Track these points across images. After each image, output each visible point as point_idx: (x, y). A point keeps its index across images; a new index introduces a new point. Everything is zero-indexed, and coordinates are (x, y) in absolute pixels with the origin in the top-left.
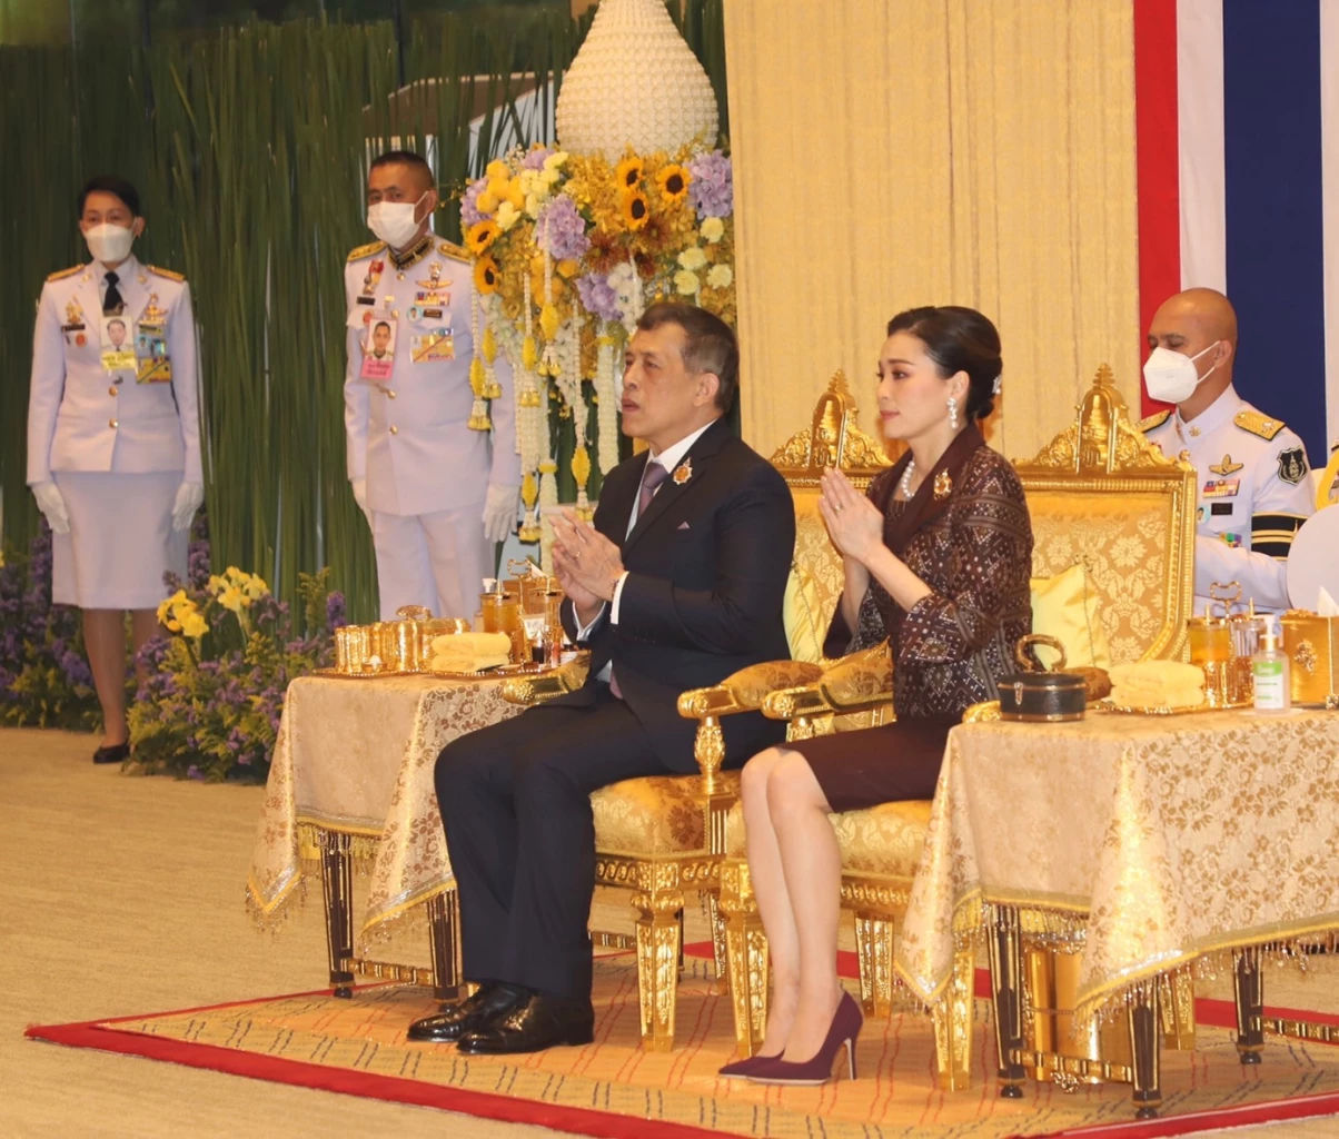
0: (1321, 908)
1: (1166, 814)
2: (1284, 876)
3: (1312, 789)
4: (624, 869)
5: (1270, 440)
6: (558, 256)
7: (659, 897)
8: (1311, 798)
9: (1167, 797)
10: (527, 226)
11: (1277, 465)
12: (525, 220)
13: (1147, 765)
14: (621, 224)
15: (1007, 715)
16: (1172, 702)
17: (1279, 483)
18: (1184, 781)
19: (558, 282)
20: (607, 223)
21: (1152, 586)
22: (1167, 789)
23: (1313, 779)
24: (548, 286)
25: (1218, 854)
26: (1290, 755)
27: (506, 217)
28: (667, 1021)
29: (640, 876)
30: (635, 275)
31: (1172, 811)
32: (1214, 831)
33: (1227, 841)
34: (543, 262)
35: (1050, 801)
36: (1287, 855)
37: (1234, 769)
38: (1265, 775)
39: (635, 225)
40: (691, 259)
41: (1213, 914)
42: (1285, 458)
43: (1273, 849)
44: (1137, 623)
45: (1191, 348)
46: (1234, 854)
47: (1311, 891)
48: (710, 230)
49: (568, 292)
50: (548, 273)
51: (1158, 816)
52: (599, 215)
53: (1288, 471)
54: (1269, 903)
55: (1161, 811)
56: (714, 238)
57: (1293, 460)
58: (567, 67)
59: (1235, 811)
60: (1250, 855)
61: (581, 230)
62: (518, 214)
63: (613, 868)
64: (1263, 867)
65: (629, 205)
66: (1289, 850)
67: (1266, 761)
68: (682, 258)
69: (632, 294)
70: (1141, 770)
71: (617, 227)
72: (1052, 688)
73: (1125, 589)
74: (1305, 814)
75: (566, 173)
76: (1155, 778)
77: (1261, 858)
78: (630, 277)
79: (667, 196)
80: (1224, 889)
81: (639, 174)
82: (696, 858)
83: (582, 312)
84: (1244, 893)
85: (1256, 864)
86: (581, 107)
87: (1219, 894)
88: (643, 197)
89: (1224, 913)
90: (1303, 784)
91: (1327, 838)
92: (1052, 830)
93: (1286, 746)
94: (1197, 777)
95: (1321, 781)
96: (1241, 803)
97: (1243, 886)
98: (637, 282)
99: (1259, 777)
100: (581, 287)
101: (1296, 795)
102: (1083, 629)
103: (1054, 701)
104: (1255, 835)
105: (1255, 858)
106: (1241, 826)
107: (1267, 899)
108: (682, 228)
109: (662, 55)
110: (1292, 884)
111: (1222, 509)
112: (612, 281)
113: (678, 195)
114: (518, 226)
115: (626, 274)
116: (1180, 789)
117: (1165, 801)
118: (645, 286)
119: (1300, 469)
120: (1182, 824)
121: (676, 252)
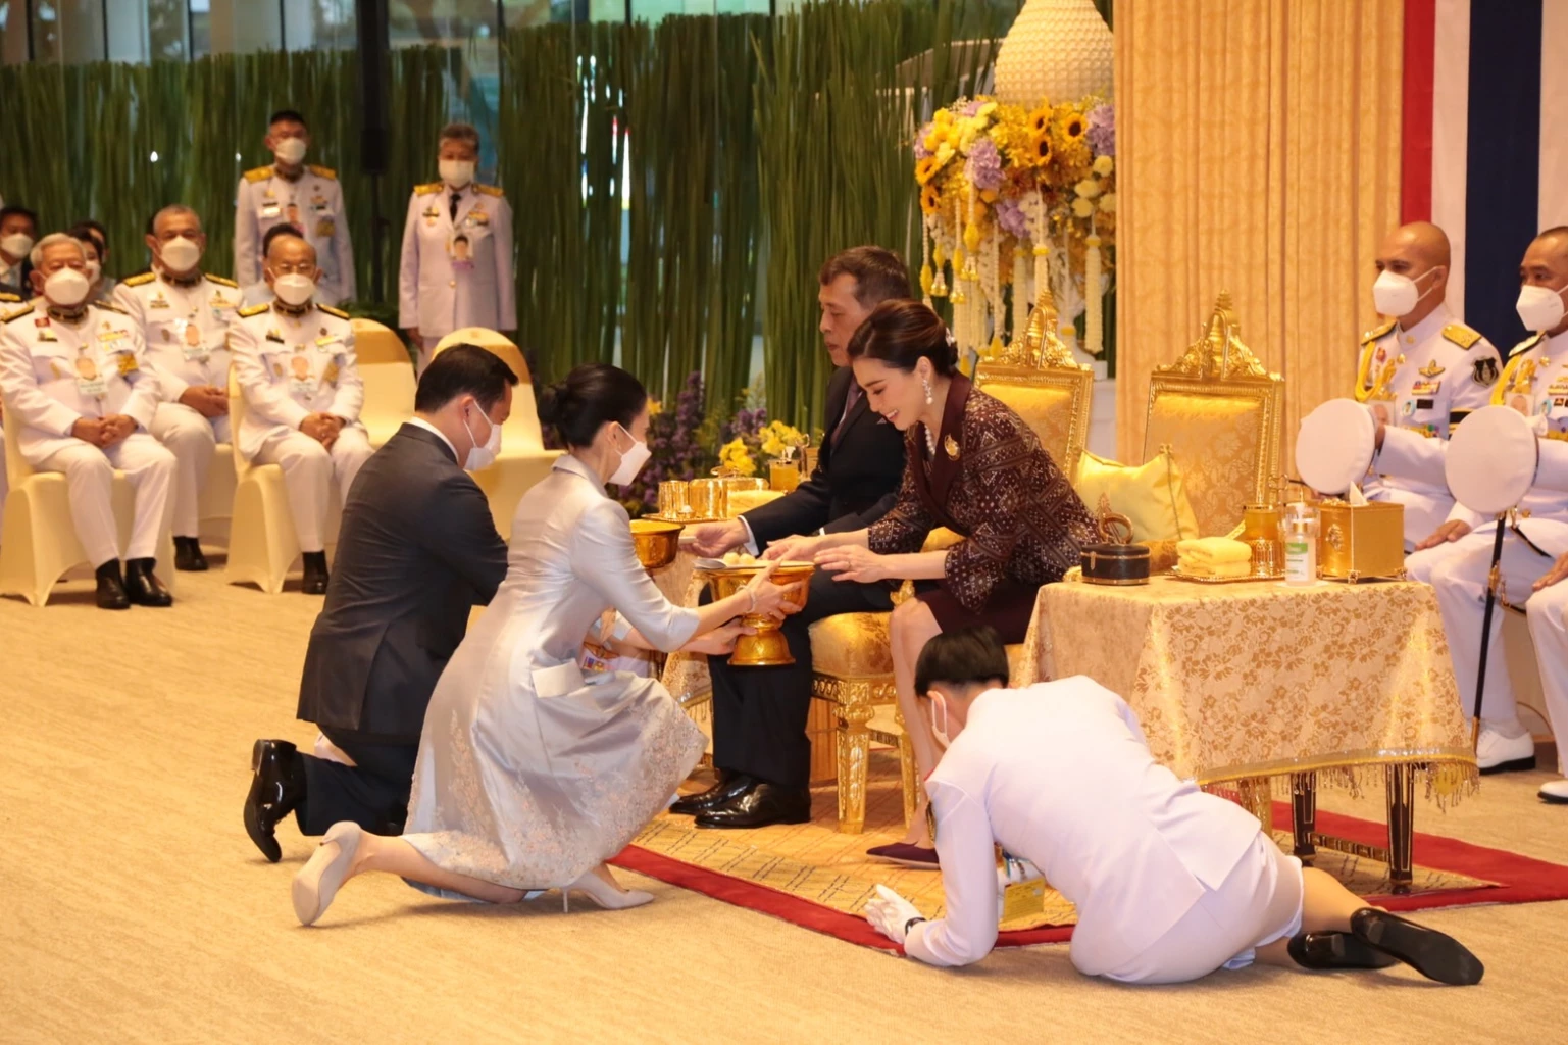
0: (1335, 748)
1: (1189, 666)
2: (1301, 720)
3: (1327, 649)
4: (830, 685)
5: (1468, 349)
6: (980, 186)
7: (852, 711)
8: (1325, 656)
9: (1191, 652)
10: (960, 163)
11: (1471, 370)
12: (959, 156)
13: (1172, 625)
14: (1031, 160)
15: (1087, 578)
16: (1220, 572)
17: (1472, 385)
18: (1207, 639)
19: (981, 207)
20: (1019, 160)
21: (1245, 473)
22: (1191, 645)
23: (1329, 640)
24: (971, 209)
25: (1237, 700)
26: (1306, 620)
27: (944, 154)
28: (858, 808)
29: (838, 692)
30: (1040, 201)
31: (1196, 663)
32: (1234, 683)
33: (1246, 689)
34: (969, 189)
35: (1104, 651)
36: (1304, 702)
37: (1253, 632)
38: (1281, 636)
39: (1042, 161)
40: (1086, 188)
41: (1232, 748)
42: (1479, 365)
43: (1291, 698)
44: (1232, 503)
45: (1412, 272)
46: (1252, 700)
47: (1326, 733)
48: (1103, 166)
49: (990, 214)
50: (971, 200)
51: (1181, 666)
52: (1013, 153)
53: (1481, 376)
54: (1287, 742)
55: (1184, 663)
56: (1105, 173)
57: (1486, 366)
58: (1004, 34)
59: (1254, 665)
60: (1269, 702)
61: (998, 166)
62: (953, 152)
63: (823, 683)
64: (1281, 712)
65: (1038, 145)
66: (1306, 699)
67: (1284, 624)
68: (1078, 189)
69: (1038, 216)
70: (1166, 627)
71: (1026, 162)
72: (1123, 558)
73: (1223, 476)
74: (1322, 669)
75: (993, 120)
76: (1180, 636)
77: (1279, 704)
78: (1037, 203)
79: (1069, 138)
80: (1243, 729)
81: (1045, 121)
82: (886, 680)
83: (1001, 230)
84: (1263, 733)
85: (1274, 709)
86: (1010, 67)
87: (1239, 735)
88: (1048, 139)
89: (1244, 748)
90: (1319, 645)
91: (1340, 690)
92: (1105, 674)
93: (1303, 613)
94: (1219, 636)
95: (1335, 643)
96: (1261, 658)
97: (1262, 727)
98: (1041, 208)
99: (1278, 638)
100: (999, 210)
101: (1312, 653)
102: (1168, 507)
103: (1123, 567)
104: (1274, 686)
105: (1274, 704)
106: (1260, 678)
107: (1284, 738)
108: (1079, 164)
109: (1078, 25)
110: (1309, 727)
111: (1425, 404)
112: (1023, 206)
113: (1077, 138)
114: (953, 160)
115: (1033, 201)
116: (1204, 645)
117: (1189, 655)
118: (1049, 210)
119: (1492, 373)
120: (1204, 674)
121: (1074, 183)
